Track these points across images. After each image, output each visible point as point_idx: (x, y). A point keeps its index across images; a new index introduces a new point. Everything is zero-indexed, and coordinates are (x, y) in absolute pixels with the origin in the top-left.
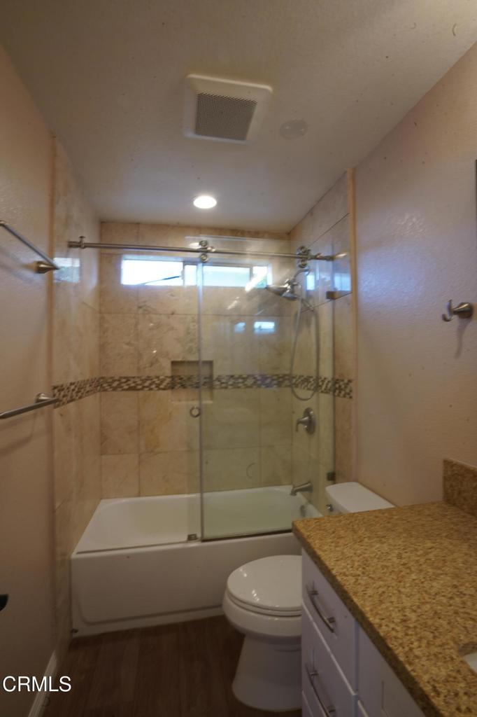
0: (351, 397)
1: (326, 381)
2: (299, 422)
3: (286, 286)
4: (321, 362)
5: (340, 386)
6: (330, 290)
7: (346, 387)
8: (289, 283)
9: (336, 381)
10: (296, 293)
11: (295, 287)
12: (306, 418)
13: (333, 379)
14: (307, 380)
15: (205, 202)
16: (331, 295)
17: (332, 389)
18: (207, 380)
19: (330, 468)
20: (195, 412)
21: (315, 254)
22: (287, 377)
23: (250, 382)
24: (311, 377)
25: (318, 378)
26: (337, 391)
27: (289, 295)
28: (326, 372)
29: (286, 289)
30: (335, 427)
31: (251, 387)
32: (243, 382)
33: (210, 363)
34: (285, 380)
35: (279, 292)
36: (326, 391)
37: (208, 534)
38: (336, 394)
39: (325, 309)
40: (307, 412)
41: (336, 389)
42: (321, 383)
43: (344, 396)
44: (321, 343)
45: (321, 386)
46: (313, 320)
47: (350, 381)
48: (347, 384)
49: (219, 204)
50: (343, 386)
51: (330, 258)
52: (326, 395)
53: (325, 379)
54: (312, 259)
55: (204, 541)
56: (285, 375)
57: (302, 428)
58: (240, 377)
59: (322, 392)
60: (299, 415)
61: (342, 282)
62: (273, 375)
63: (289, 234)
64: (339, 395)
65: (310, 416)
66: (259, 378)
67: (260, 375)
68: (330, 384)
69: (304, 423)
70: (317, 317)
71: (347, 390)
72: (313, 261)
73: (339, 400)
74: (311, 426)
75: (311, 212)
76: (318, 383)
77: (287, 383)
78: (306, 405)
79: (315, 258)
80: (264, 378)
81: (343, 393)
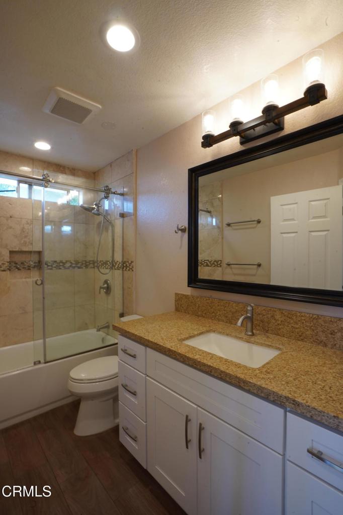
0: (133, 271)
1: (118, 263)
2: (101, 288)
3: (94, 206)
4: (115, 252)
5: (126, 265)
6: (121, 212)
7: (130, 265)
8: (96, 205)
9: (124, 262)
10: (100, 211)
11: (100, 208)
12: (106, 285)
13: (122, 261)
14: (106, 263)
15: (43, 146)
16: (122, 215)
17: (122, 267)
18: (37, 264)
19: (121, 311)
20: (39, 282)
21: (114, 191)
22: (91, 262)
23: (68, 265)
24: (109, 261)
25: (113, 261)
26: (125, 268)
27: (96, 212)
28: (118, 258)
29: (94, 208)
30: (123, 288)
31: (68, 268)
32: (63, 266)
33: (39, 253)
34: (90, 264)
35: (89, 210)
36: (118, 269)
37: (48, 359)
38: (124, 270)
39: (118, 222)
40: (106, 282)
41: (124, 267)
42: (115, 264)
43: (129, 270)
44: (115, 242)
45: (115, 266)
46: (110, 228)
47: (132, 262)
48: (131, 264)
49: (52, 148)
50: (128, 265)
51: (122, 194)
52: (119, 271)
53: (117, 261)
54: (112, 193)
55: (45, 363)
56: (90, 261)
57: (103, 291)
58: (61, 262)
59: (115, 269)
60: (101, 284)
61: (128, 207)
62: (83, 261)
63: (94, 173)
64: (126, 270)
65: (108, 284)
66: (74, 262)
67: (74, 261)
68: (120, 265)
69: (103, 288)
70: (113, 226)
71: (131, 267)
72: (113, 195)
73: (125, 272)
74: (108, 290)
75: (111, 164)
76: (113, 264)
77: (92, 265)
78: (105, 277)
79: (114, 193)
80: (77, 262)
81: (128, 268)
